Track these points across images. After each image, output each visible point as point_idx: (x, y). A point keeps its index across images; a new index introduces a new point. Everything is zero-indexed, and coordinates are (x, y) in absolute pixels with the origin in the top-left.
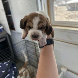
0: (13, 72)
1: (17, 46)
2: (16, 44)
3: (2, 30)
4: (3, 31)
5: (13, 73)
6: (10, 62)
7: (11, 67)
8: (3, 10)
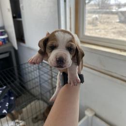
0: (8, 103)
1: (26, 66)
2: (25, 64)
3: (5, 39)
4: (7, 42)
5: (7, 105)
6: (5, 88)
7: (5, 97)
8: (9, 10)
